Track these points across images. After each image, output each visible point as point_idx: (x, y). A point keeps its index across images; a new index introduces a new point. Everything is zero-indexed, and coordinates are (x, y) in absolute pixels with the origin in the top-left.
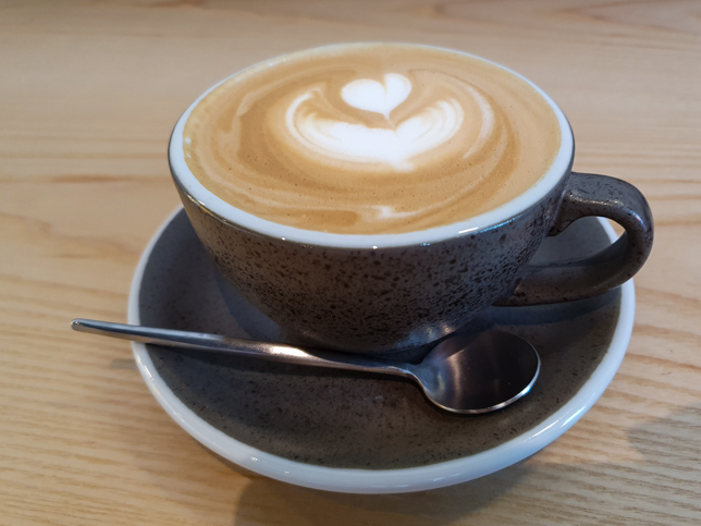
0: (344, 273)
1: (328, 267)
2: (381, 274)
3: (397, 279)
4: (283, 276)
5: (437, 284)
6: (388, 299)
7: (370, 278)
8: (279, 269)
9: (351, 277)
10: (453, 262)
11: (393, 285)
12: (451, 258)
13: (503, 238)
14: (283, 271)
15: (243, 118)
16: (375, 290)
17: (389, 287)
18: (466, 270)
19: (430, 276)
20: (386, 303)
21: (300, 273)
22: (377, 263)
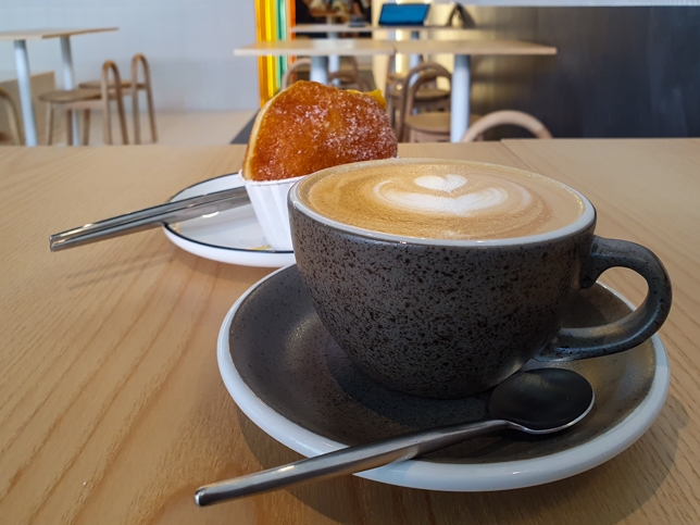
0: (420, 267)
1: (408, 261)
2: (449, 271)
3: (461, 277)
4: (371, 273)
5: (493, 289)
6: (453, 299)
7: (440, 275)
8: (368, 266)
9: (425, 272)
10: (506, 268)
11: (459, 283)
12: (504, 264)
13: (545, 255)
14: (371, 268)
15: (341, 188)
16: (444, 287)
17: (455, 286)
18: (516, 279)
19: (488, 279)
20: (451, 302)
21: (385, 269)
22: (447, 259)
